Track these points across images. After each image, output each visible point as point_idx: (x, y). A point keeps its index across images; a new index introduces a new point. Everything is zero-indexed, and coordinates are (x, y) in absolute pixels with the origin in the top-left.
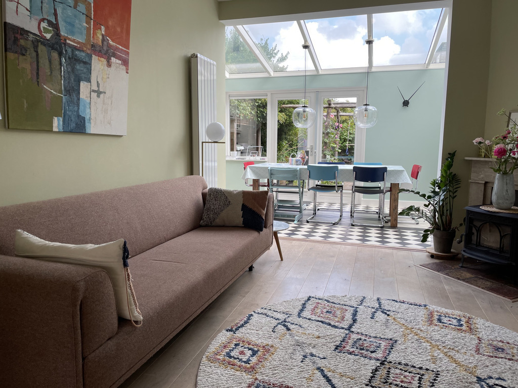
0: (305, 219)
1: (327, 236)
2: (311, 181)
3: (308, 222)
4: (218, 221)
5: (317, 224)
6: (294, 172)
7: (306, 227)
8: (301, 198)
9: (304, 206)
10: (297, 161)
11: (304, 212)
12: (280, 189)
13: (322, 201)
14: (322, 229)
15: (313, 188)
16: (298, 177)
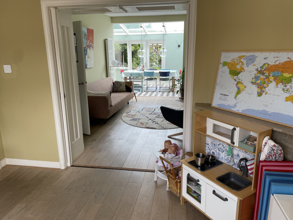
0: (144, 90)
1: (151, 95)
2: (145, 77)
3: (145, 91)
4: (119, 90)
5: (148, 92)
6: (139, 74)
7: (144, 93)
8: (142, 83)
9: (143, 86)
10: (140, 70)
11: (143, 88)
12: (134, 80)
13: (150, 84)
14: (149, 93)
15: (146, 80)
16: (141, 75)
